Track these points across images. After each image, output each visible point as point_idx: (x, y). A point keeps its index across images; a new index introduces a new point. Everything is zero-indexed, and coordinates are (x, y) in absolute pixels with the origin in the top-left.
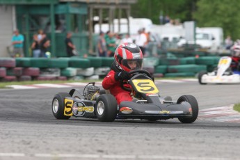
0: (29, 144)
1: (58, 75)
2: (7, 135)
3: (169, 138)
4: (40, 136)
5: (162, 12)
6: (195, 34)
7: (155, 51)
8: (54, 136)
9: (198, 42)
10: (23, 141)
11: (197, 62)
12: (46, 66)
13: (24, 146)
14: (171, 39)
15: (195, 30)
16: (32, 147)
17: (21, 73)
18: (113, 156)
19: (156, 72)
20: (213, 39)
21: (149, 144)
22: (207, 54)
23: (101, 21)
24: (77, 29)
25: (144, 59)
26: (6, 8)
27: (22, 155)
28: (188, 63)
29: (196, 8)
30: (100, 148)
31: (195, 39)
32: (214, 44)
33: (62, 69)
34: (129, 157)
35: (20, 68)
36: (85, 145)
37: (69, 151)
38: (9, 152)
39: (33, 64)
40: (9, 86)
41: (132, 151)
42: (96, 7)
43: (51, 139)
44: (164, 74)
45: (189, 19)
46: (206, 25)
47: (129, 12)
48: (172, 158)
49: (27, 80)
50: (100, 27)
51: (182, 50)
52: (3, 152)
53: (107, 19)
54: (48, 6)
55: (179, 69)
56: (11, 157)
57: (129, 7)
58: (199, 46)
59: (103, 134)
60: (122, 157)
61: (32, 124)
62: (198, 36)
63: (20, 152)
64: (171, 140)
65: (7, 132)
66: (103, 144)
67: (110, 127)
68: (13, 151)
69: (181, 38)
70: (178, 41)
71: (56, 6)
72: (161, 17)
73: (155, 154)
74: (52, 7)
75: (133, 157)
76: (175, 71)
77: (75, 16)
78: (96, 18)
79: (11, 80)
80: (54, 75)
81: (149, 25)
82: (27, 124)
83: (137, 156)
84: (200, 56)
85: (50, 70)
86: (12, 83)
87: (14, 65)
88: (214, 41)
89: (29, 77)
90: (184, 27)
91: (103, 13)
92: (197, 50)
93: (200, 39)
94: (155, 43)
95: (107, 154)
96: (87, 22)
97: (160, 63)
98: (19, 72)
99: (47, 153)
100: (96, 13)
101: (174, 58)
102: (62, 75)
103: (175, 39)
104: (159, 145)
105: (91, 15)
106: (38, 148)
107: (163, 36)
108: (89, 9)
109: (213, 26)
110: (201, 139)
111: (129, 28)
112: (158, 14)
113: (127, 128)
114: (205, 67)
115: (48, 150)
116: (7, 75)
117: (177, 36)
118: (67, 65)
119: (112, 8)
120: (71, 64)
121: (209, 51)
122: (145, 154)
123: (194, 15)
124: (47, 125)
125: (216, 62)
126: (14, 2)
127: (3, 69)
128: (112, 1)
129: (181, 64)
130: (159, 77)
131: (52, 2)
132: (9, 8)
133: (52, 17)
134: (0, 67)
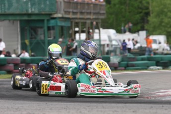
2: (17, 109)
5: (123, 25)
7: (118, 53)
8: (50, 109)
11: (149, 59)
19: (119, 67)
20: (160, 43)
22: (155, 54)
23: (80, 31)
24: (63, 37)
25: (111, 57)
26: (13, 23)
28: (143, 60)
29: (148, 22)
32: (160, 47)
35: (23, 64)
42: (77, 21)
44: (125, 68)
45: (143, 29)
46: (154, 33)
47: (100, 25)
50: (80, 36)
51: (137, 51)
53: (85, 29)
54: (43, 21)
55: (136, 64)
57: (100, 21)
64: (133, 112)
65: (17, 108)
71: (48, 20)
72: (123, 28)
74: (46, 21)
76: (133, 66)
77: (62, 27)
78: (77, 29)
81: (114, 34)
82: (30, 102)
87: (20, 62)
88: (160, 45)
90: (139, 35)
91: (82, 26)
94: (119, 46)
96: (70, 32)
97: (123, 60)
100: (77, 25)
101: (132, 56)
105: (73, 27)
108: (72, 22)
109: (160, 34)
111: (100, 35)
112: (120, 26)
114: (155, 62)
116: (15, 69)
119: (88, 22)
121: (157, 52)
123: (146, 27)
125: (162, 59)
126: (18, 18)
127: (12, 65)
128: (88, 17)
129: (137, 60)
130: (122, 70)
131: (46, 18)
132: (15, 22)
133: (46, 28)
134: (9, 63)
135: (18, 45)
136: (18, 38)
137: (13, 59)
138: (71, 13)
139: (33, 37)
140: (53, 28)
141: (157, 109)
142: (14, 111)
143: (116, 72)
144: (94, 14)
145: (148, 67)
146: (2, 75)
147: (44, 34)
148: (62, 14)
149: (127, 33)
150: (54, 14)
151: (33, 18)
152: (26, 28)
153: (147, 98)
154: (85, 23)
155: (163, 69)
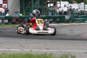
0: (22, 46)
2: (14, 43)
3: (73, 44)
4: (26, 43)
6: (85, 7)
8: (31, 43)
10: (20, 45)
13: (20, 47)
14: (76, 9)
15: (84, 5)
16: (23, 47)
17: (21, 21)
18: (52, 51)
21: (65, 46)
23: (50, 2)
24: (41, 5)
25: (65, 16)
27: (19, 50)
28: (82, 17)
30: (48, 48)
34: (58, 51)
36: (42, 47)
37: (36, 49)
38: (14, 49)
41: (59, 49)
43: (30, 44)
44: (73, 21)
48: (73, 51)
50: (50, 5)
52: (13, 49)
55: (78, 19)
56: (15, 51)
59: (49, 43)
60: (55, 51)
61: (24, 39)
62: (85, 8)
63: (19, 49)
64: (74, 45)
65: (15, 42)
66: (48, 46)
67: (52, 40)
68: (16, 49)
69: (79, 8)
70: (78, 10)
72: (72, 1)
73: (67, 50)
75: (59, 51)
79: (18, 24)
81: (68, 4)
82: (22, 39)
83: (61, 50)
84: (86, 15)
87: (19, 18)
92: (85, 13)
93: (86, 9)
95: (50, 50)
96: (45, 3)
99: (28, 49)
105: (47, 0)
106: (25, 47)
110: (84, 44)
113: (58, 41)
115: (29, 48)
122: (63, 50)
124: (29, 40)
127: (15, 20)
133: (33, 1)
134: (13, 19)
135: (18, 9)
139: (26, 5)
141: (86, 43)
142: (13, 44)
143: (68, 24)
145: (85, 21)
146: (10, 25)
149: (75, 4)
152: (23, 0)
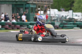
0: (18, 50)
1: (26, 28)
4: (21, 47)
5: (61, 7)
6: (73, 14)
7: (59, 20)
8: (26, 47)
9: (74, 17)
10: (16, 49)
11: (74, 24)
12: (22, 25)
13: (16, 51)
15: (73, 13)
16: (19, 51)
17: (14, 27)
19: (59, 27)
22: (76, 21)
23: (41, 10)
24: (32, 12)
25: (55, 23)
28: (71, 24)
29: (73, 6)
31: (73, 16)
33: (28, 26)
35: (13, 25)
36: (37, 51)
39: (18, 24)
40: (10, 31)
42: (39, 5)
44: (62, 28)
45: (71, 9)
47: (50, 7)
49: (16, 29)
50: (40, 12)
51: (68, 20)
53: (43, 9)
54: (23, 5)
57: (50, 5)
58: (74, 19)
59: (43, 47)
62: (73, 15)
65: (10, 46)
69: (68, 16)
70: (67, 17)
71: (25, 4)
72: (61, 9)
74: (24, 5)
76: (66, 27)
77: (32, 8)
78: (39, 9)
79: (10, 29)
80: (25, 28)
81: (57, 11)
85: (23, 26)
86: (10, 30)
87: (11, 24)
88: (79, 17)
89: (16, 28)
90: (69, 12)
92: (73, 20)
93: (74, 16)
94: (59, 17)
96: (36, 10)
97: (61, 24)
98: (13, 26)
100: (39, 7)
101: (65, 22)
102: (27, 28)
103: (65, 16)
104: (62, 51)
106: (21, 51)
107: (61, 15)
108: (37, 6)
109: (79, 12)
111: (50, 12)
114: (76, 25)
116: (9, 27)
117: (67, 15)
118: (29, 24)
120: (31, 24)
121: (77, 20)
123: (72, 8)
125: (80, 24)
126: (11, 3)
127: (8, 25)
128: (45, 3)
129: (68, 24)
130: (60, 29)
131: (24, 3)
132: (10, 5)
133: (24, 8)
134: (6, 25)
135: (11, 16)
136: (11, 12)
137: (8, 23)
138: (36, 1)
139: (18, 12)
140: (28, 8)
142: (8, 48)
143: (57, 30)
144: (48, 2)
145: (73, 27)
146: (3, 30)
147: (23, 11)
148: (32, 2)
149: (63, 11)
150: (28, 1)
151: (18, 3)
152: (15, 8)
153: (72, 43)
154: (43, 6)
155: (80, 29)
